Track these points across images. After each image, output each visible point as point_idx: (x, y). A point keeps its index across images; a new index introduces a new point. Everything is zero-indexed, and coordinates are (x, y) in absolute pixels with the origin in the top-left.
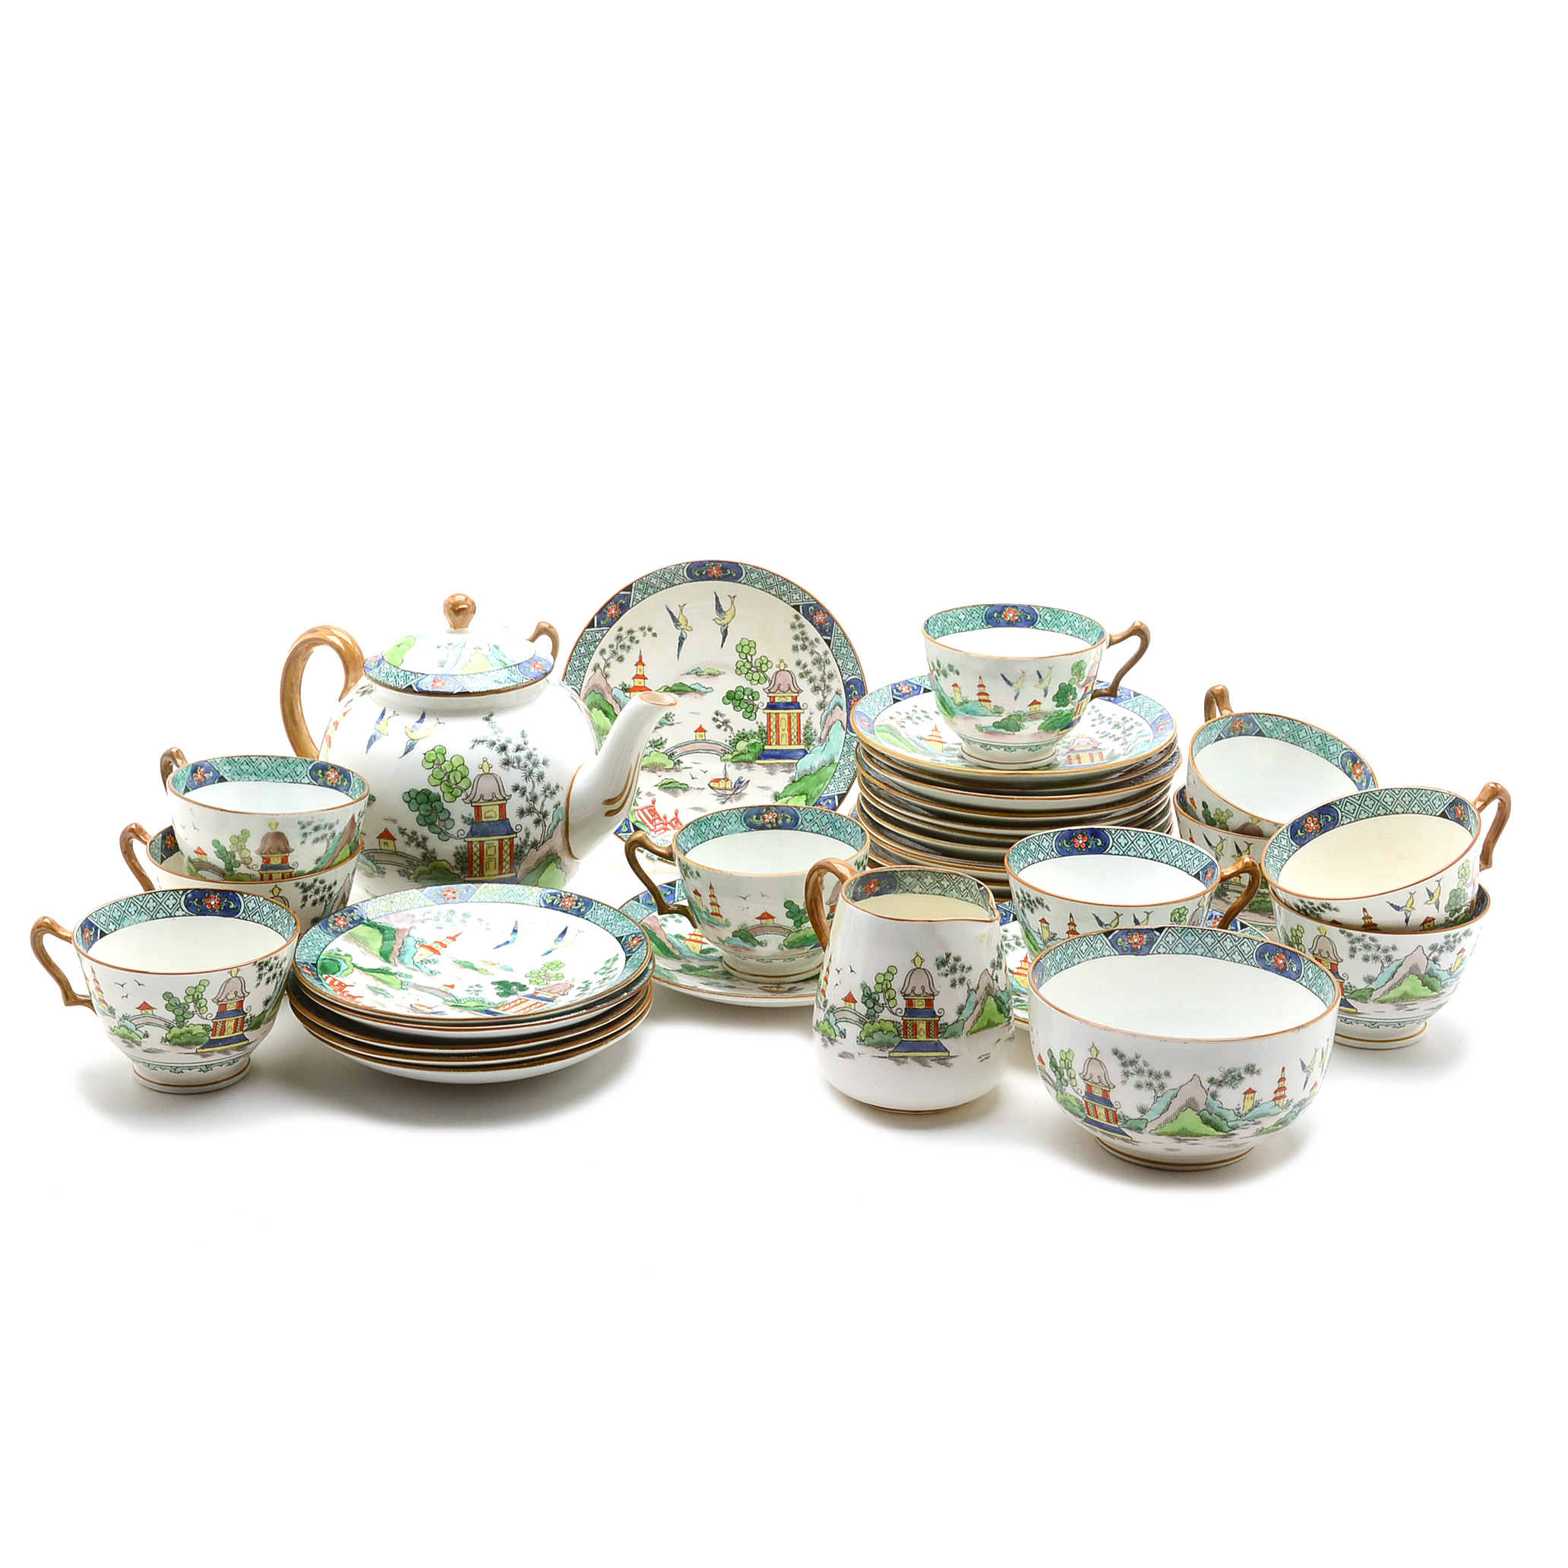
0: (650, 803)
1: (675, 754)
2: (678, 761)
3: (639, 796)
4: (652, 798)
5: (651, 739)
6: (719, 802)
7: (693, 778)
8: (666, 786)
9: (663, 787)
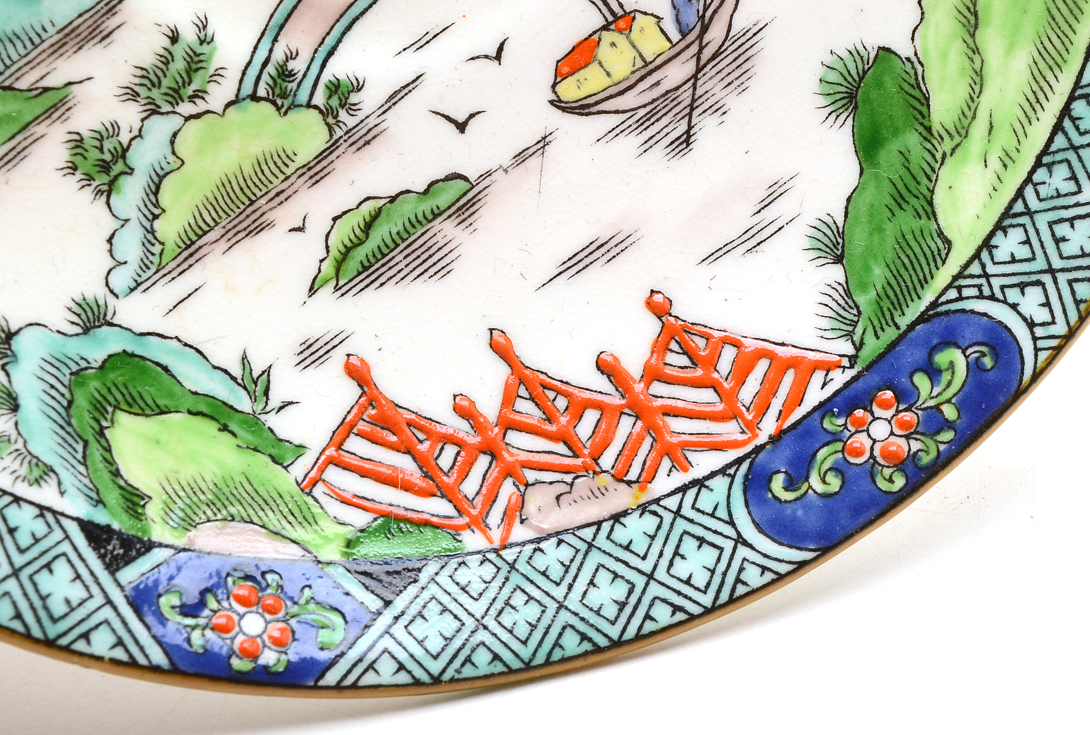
0: (350, 392)
1: (298, 66)
2: (335, 88)
3: (275, 399)
4: (337, 359)
5: (127, 77)
6: (659, 151)
7: (461, 127)
8: (360, 254)
9: (352, 265)
